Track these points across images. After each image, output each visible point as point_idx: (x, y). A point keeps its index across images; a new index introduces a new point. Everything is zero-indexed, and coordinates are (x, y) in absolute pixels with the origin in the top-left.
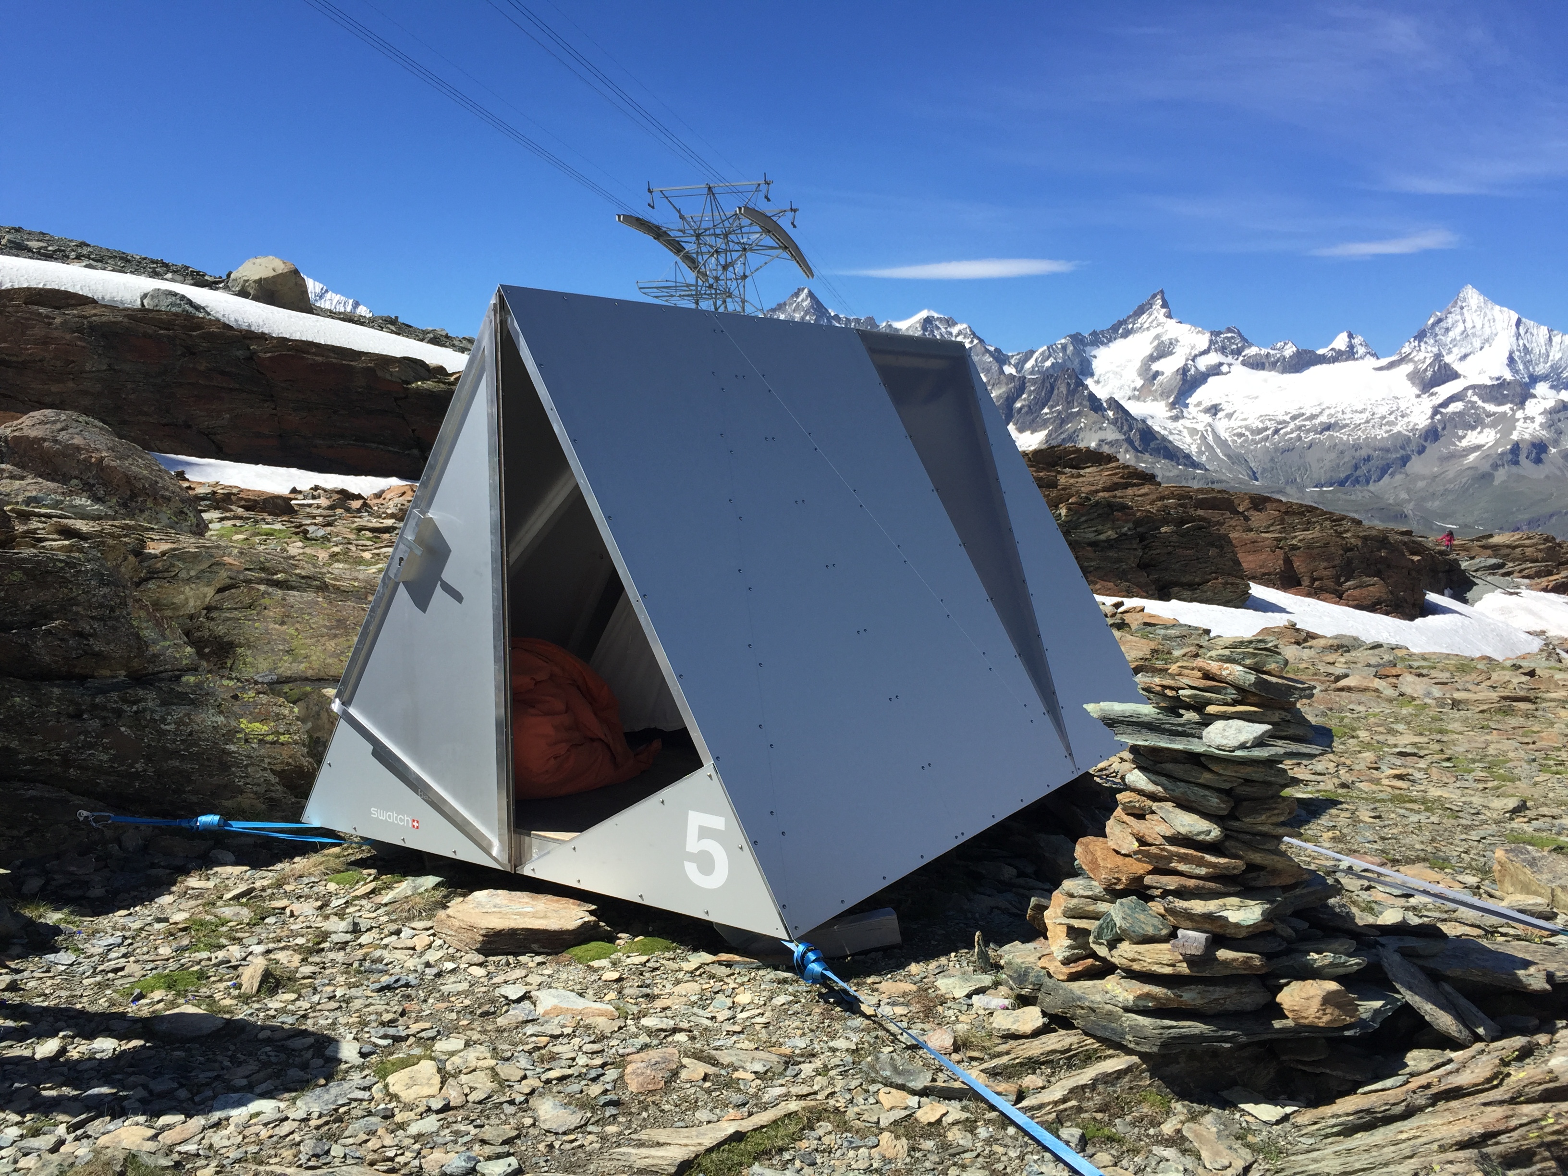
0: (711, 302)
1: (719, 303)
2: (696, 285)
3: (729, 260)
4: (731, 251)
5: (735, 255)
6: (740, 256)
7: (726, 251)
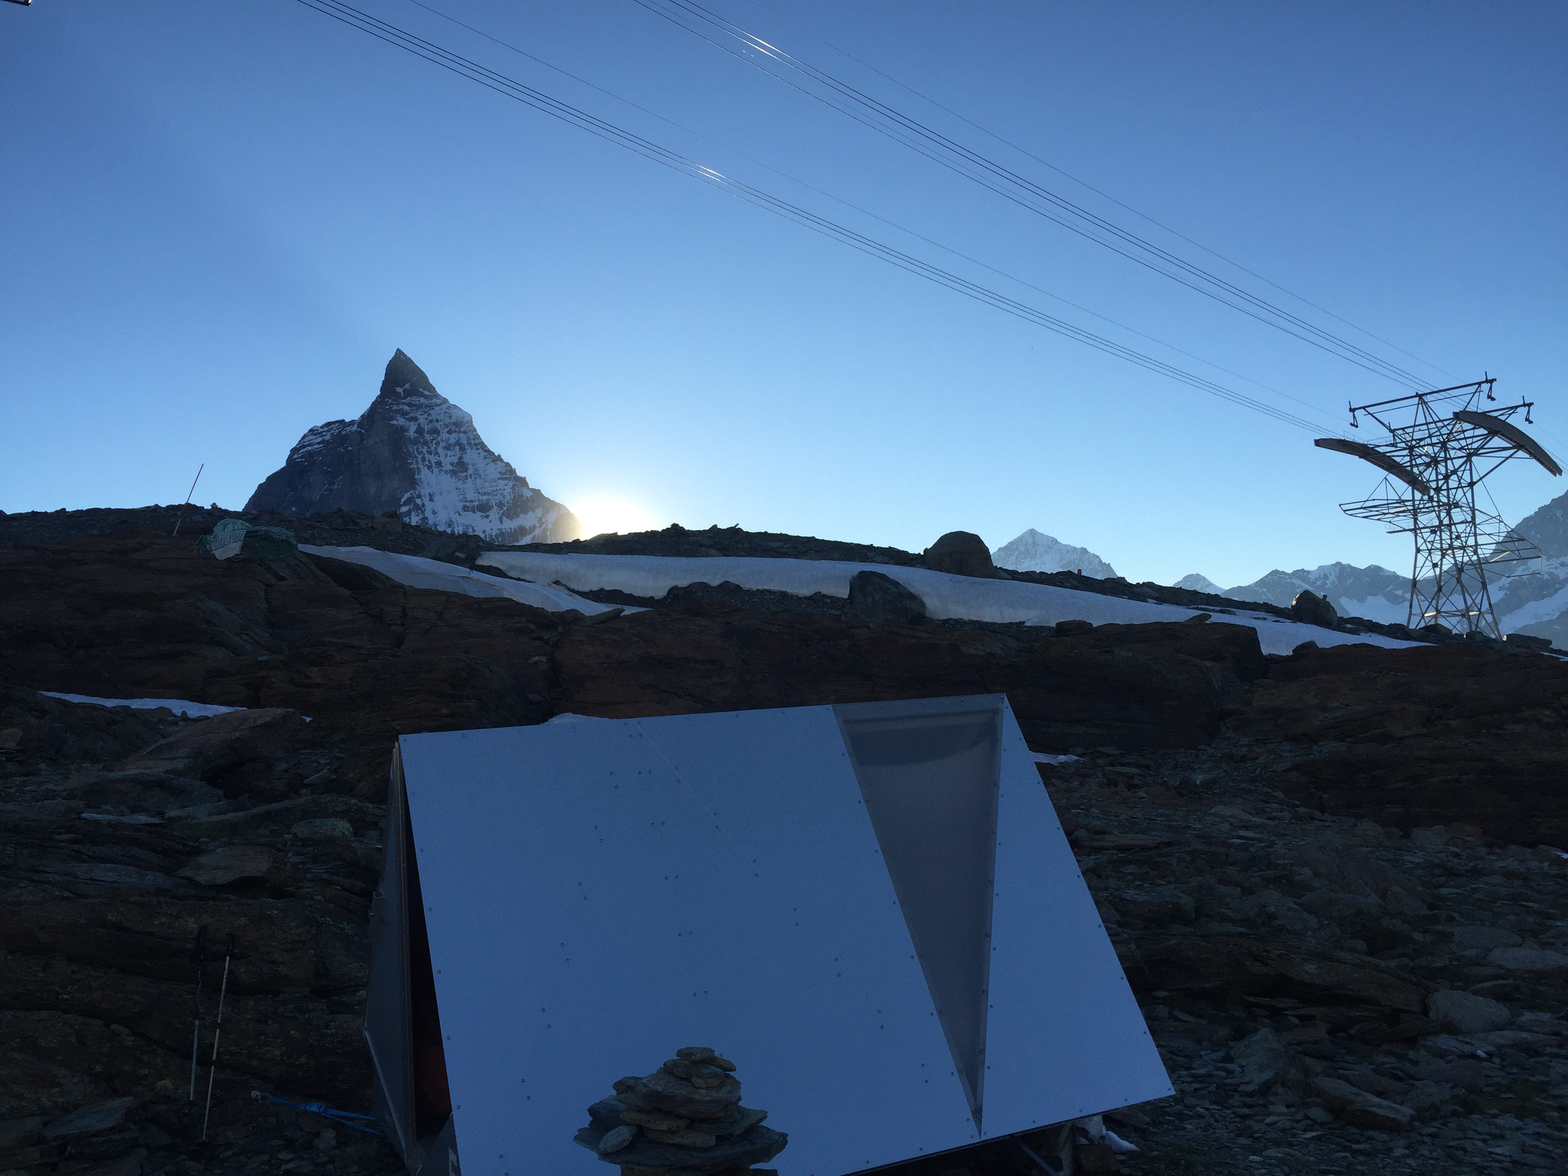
0: (1433, 514)
1: (1443, 515)
2: (1413, 500)
3: (1451, 467)
4: (1451, 459)
5: (1458, 463)
6: (1465, 462)
7: (1446, 460)
